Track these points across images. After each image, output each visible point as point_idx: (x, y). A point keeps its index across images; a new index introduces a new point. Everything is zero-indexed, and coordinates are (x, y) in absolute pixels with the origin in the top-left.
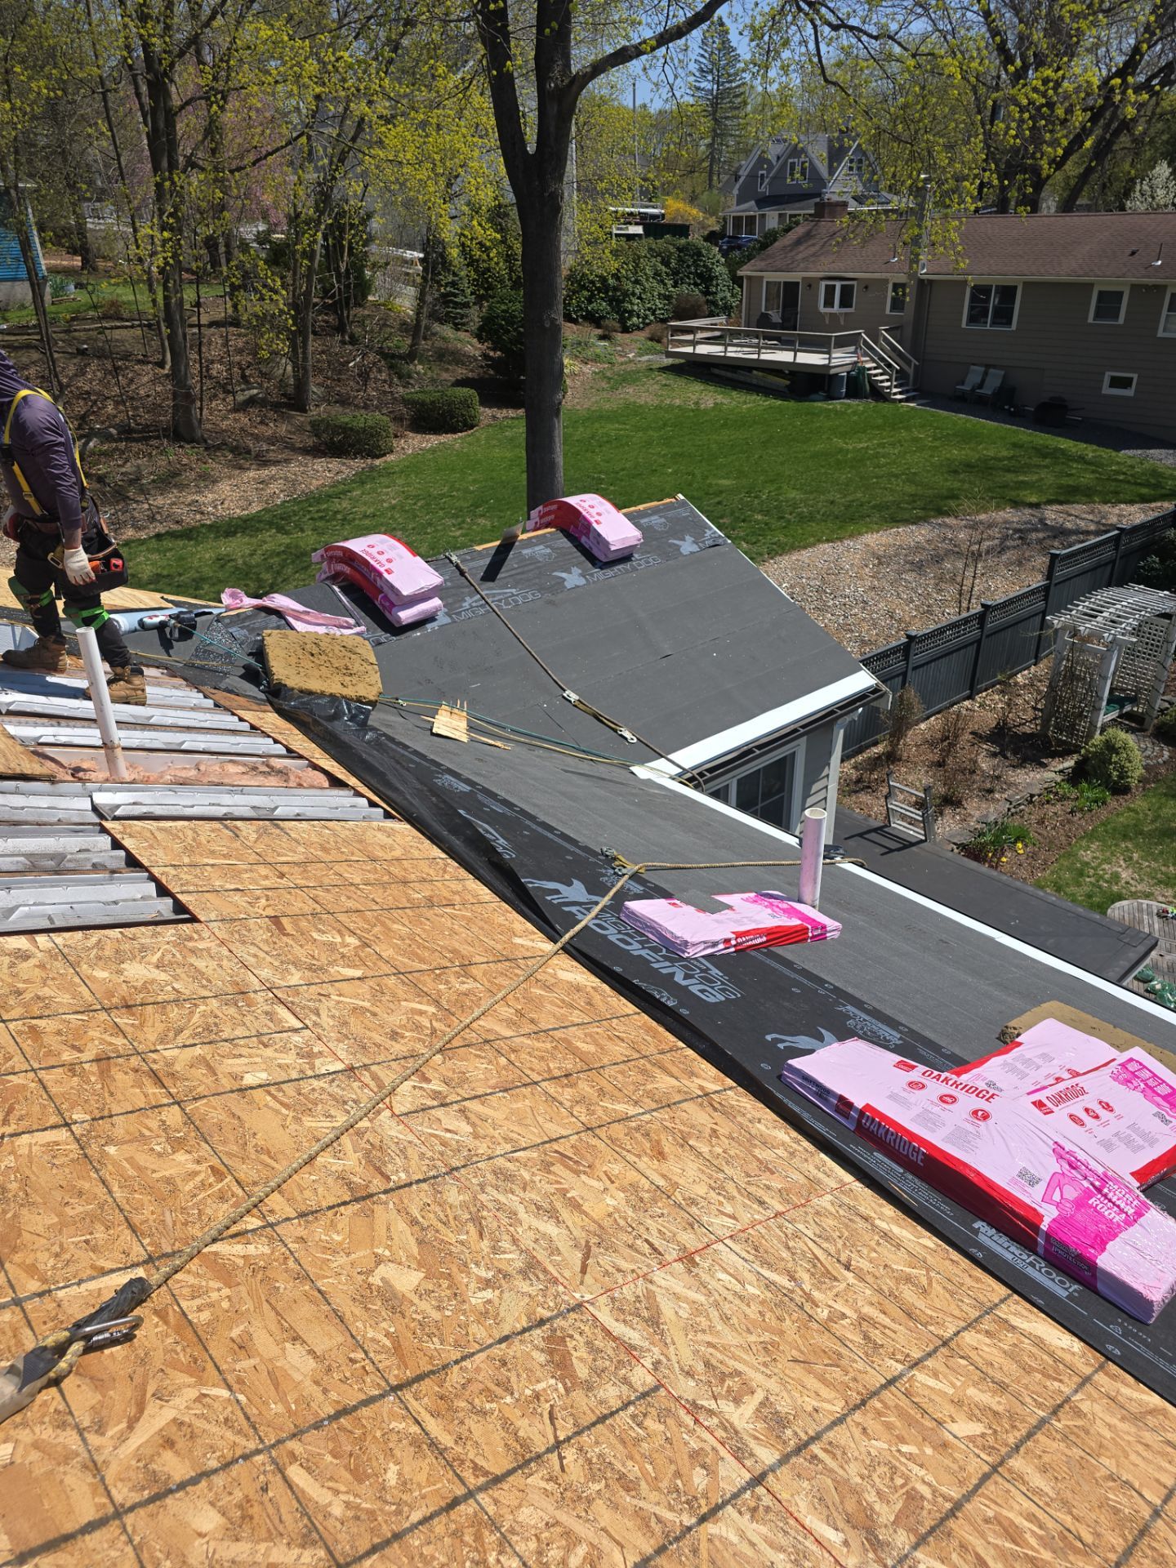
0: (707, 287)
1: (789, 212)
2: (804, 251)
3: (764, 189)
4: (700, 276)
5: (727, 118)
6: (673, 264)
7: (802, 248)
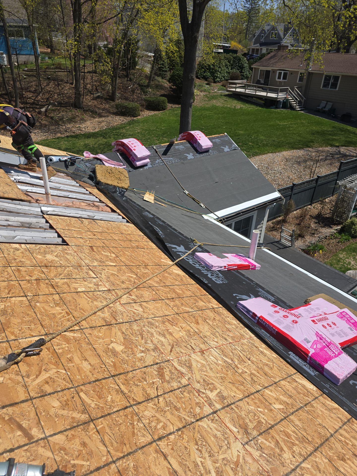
0: (241, 71)
1: (270, 48)
2: (273, 61)
3: (262, 40)
4: (240, 67)
5: (253, 17)
6: (231, 63)
7: (272, 60)
